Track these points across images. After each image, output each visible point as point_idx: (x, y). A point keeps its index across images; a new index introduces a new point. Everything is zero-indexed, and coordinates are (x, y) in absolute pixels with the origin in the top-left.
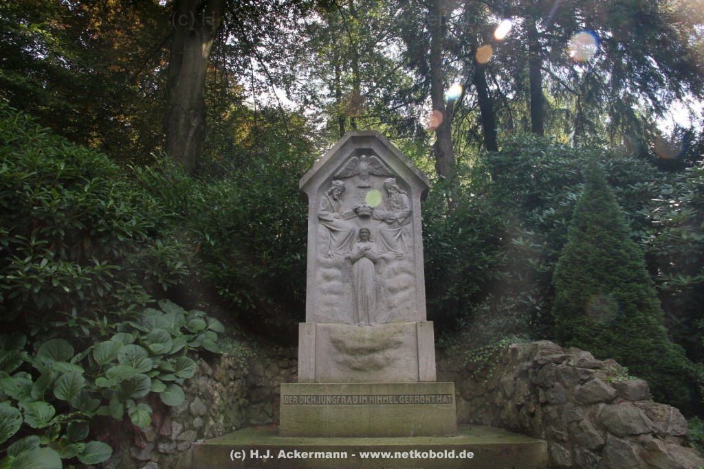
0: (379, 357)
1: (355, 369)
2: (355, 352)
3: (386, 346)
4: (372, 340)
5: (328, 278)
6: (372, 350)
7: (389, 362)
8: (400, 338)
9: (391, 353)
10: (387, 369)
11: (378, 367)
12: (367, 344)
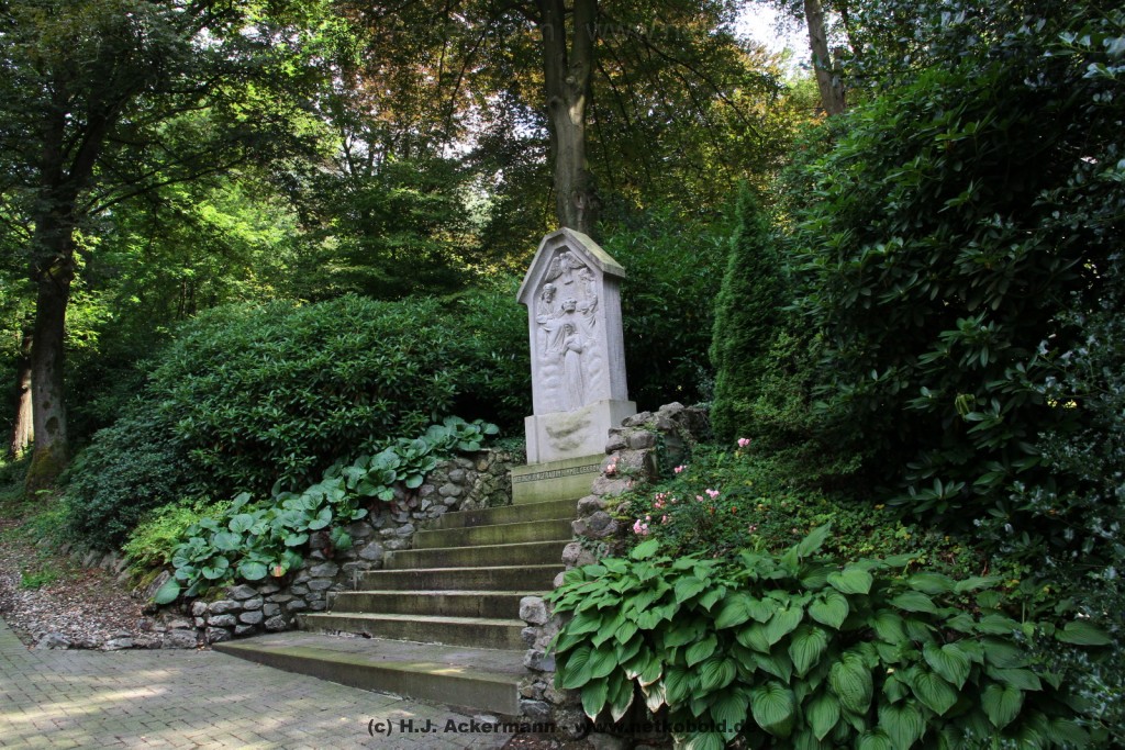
0: (574, 437)
1: (562, 449)
2: (559, 435)
3: (578, 427)
4: (568, 423)
5: (547, 375)
6: (569, 432)
7: (583, 439)
8: (588, 418)
9: (582, 432)
10: (582, 446)
11: (576, 445)
12: (565, 428)
